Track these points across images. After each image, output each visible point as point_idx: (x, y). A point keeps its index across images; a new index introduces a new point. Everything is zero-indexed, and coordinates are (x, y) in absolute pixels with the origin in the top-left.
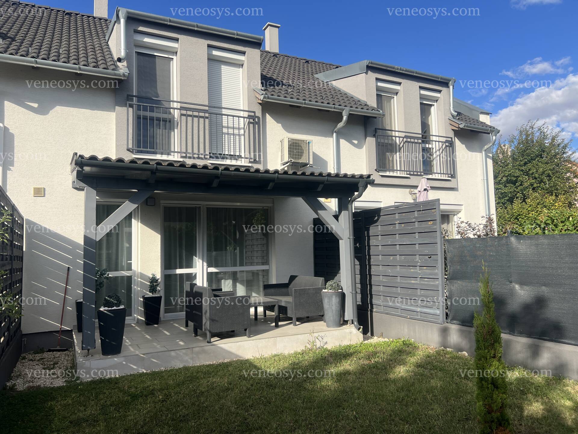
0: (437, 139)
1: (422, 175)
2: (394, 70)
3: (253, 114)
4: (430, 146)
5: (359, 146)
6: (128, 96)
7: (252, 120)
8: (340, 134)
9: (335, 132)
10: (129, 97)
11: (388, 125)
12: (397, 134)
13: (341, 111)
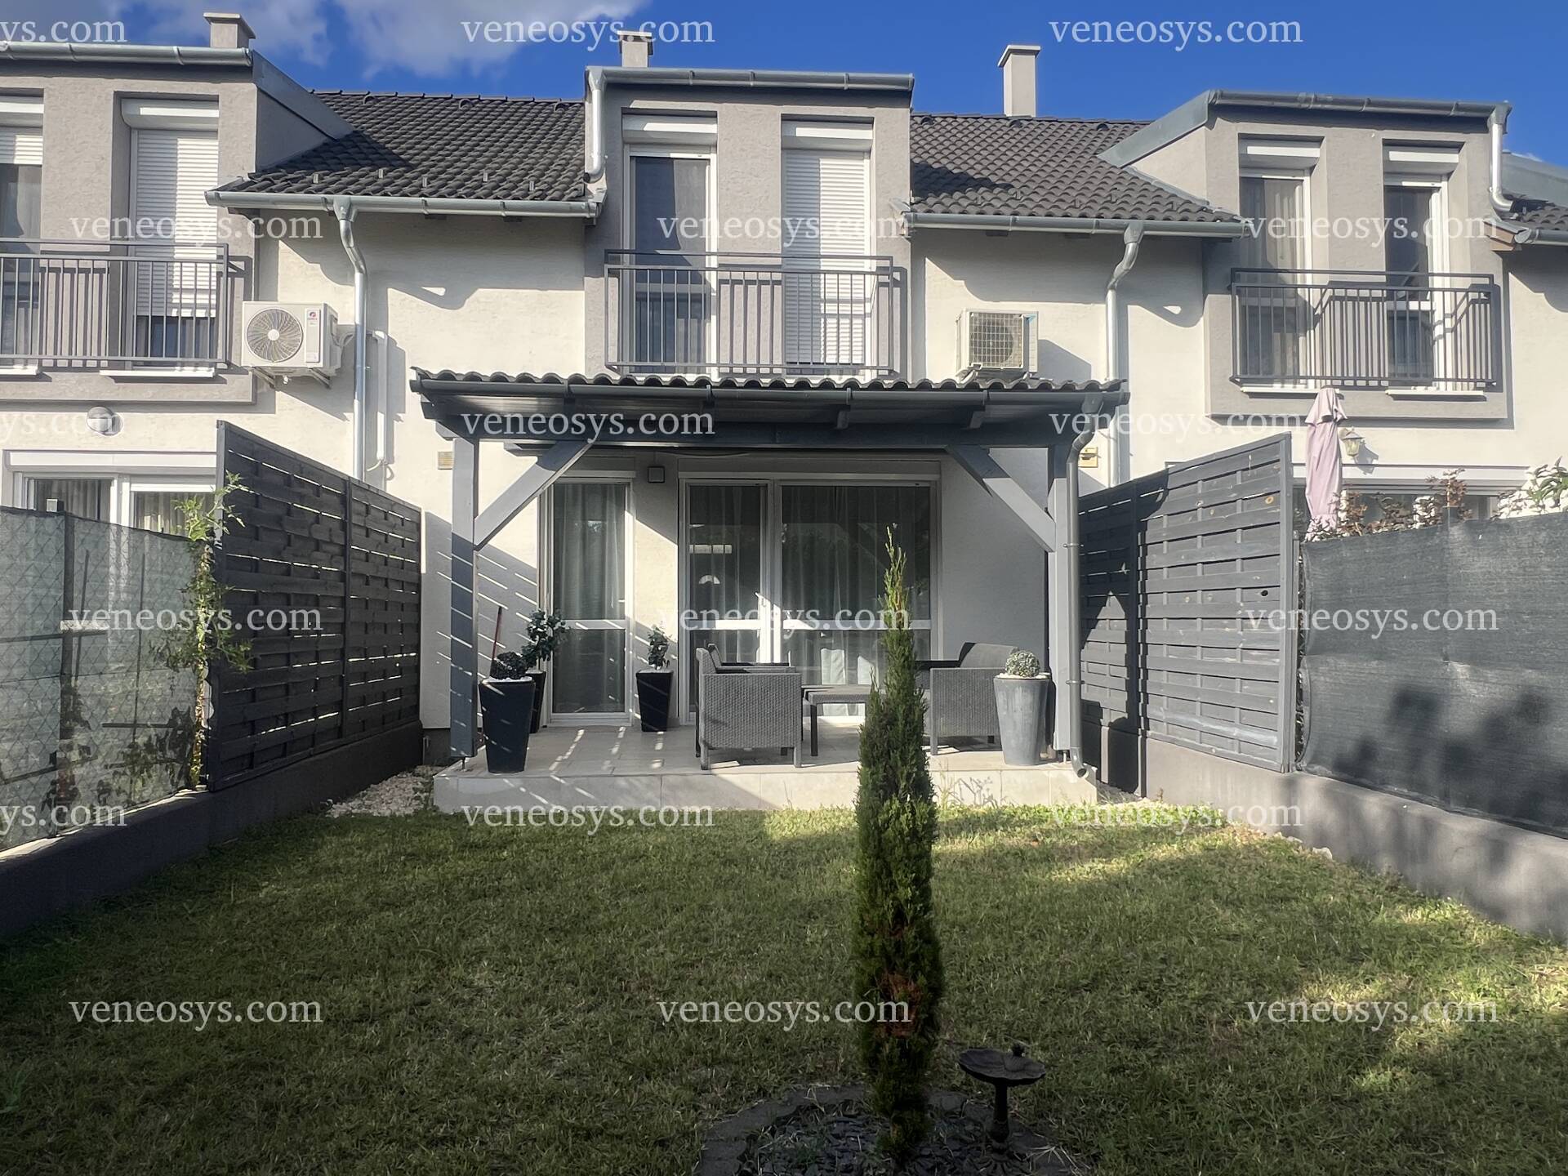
0: (1446, 282)
1: (1385, 388)
2: (1295, 105)
3: (887, 263)
4: (1425, 306)
5: (1184, 320)
6: (608, 252)
7: (885, 279)
8: (1127, 293)
9: (1112, 288)
10: (612, 255)
11: (1282, 257)
12: (1309, 279)
13: (1121, 232)
